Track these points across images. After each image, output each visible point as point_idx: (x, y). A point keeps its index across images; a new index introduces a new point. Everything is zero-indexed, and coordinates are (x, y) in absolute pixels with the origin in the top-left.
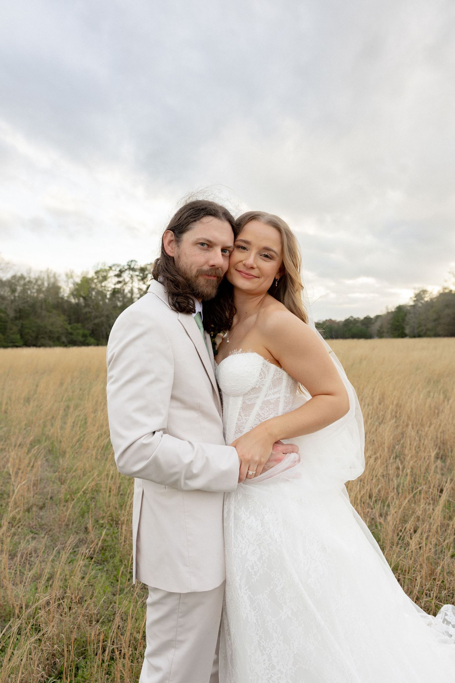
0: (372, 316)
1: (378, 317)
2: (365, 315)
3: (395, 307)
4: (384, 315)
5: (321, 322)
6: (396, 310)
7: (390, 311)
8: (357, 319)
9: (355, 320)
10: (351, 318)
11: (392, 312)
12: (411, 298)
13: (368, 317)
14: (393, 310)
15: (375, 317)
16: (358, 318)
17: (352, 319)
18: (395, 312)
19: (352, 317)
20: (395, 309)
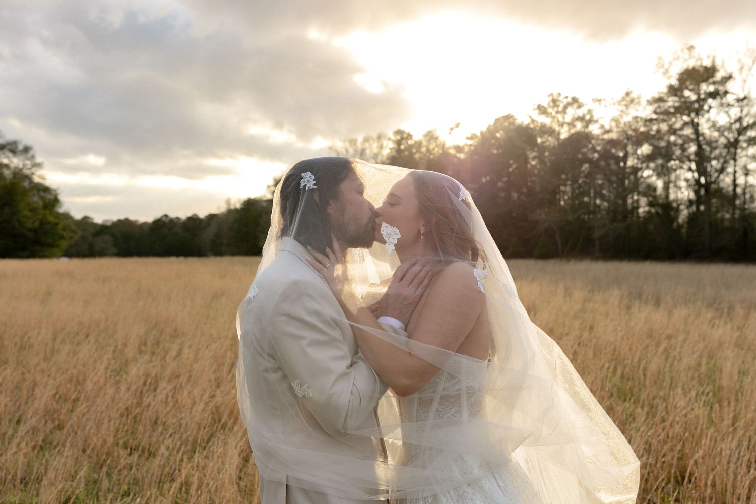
0: (202, 215)
1: (212, 217)
2: (190, 214)
3: (242, 201)
4: (223, 214)
5: (109, 224)
6: (243, 206)
7: (232, 207)
8: (176, 220)
9: (172, 221)
10: (164, 219)
11: (236, 210)
12: (268, 187)
13: (195, 217)
14: (238, 206)
15: (206, 217)
16: (178, 218)
17: (167, 221)
18: (242, 209)
19: (166, 216)
20: (242, 204)
